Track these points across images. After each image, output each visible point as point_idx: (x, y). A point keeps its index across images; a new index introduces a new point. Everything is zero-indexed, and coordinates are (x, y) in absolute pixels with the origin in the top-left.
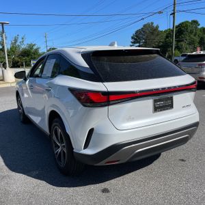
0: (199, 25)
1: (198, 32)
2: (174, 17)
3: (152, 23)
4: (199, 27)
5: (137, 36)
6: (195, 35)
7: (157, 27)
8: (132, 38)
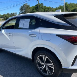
0: (43, 5)
1: (43, 8)
2: (38, 1)
3: (27, 4)
4: (44, 6)
5: (22, 9)
6: (42, 9)
7: (29, 5)
8: (20, 9)
